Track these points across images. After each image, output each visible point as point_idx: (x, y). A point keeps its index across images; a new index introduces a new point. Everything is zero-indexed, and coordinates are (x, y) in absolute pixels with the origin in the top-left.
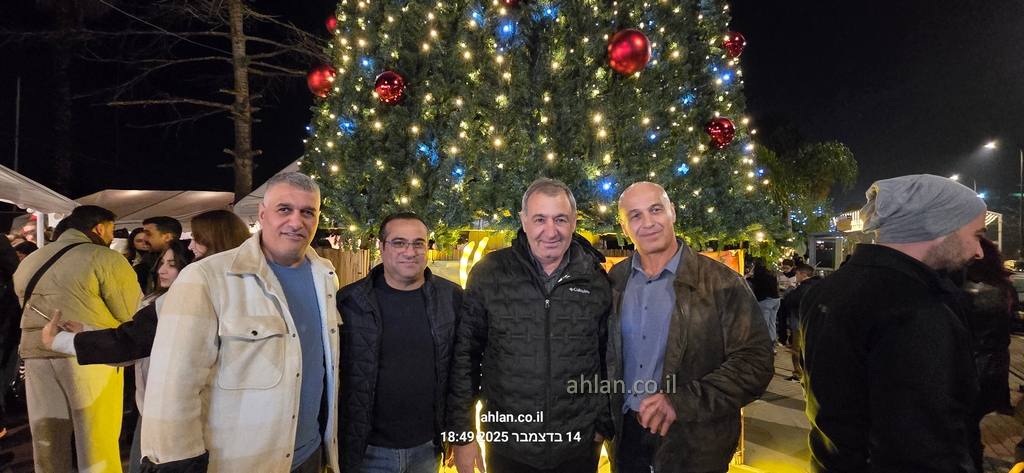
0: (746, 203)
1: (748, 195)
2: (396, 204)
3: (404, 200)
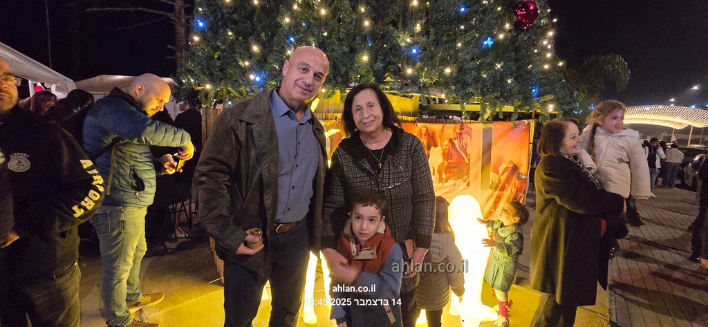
0: (542, 79)
1: (544, 72)
2: (240, 66)
3: (247, 63)
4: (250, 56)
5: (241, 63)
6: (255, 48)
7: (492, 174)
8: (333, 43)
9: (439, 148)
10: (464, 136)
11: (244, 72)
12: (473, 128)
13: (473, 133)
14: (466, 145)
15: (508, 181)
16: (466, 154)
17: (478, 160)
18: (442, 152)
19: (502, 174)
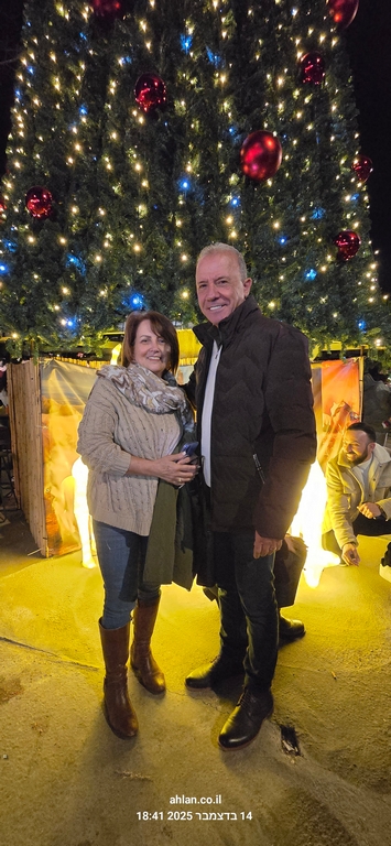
0: (367, 312)
1: (369, 306)
2: (49, 311)
3: (57, 308)
4: (60, 299)
5: (50, 307)
6: (65, 291)
7: (324, 416)
8: (150, 280)
11: (55, 317)
15: (341, 422)
19: (334, 416)
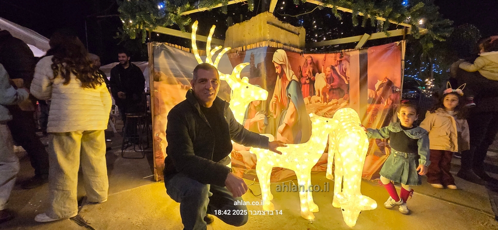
7: (369, 91)
9: (323, 74)
10: (344, 62)
12: (351, 55)
13: (351, 60)
14: (346, 70)
16: (346, 77)
17: (356, 81)
18: (325, 77)
19: (378, 90)
